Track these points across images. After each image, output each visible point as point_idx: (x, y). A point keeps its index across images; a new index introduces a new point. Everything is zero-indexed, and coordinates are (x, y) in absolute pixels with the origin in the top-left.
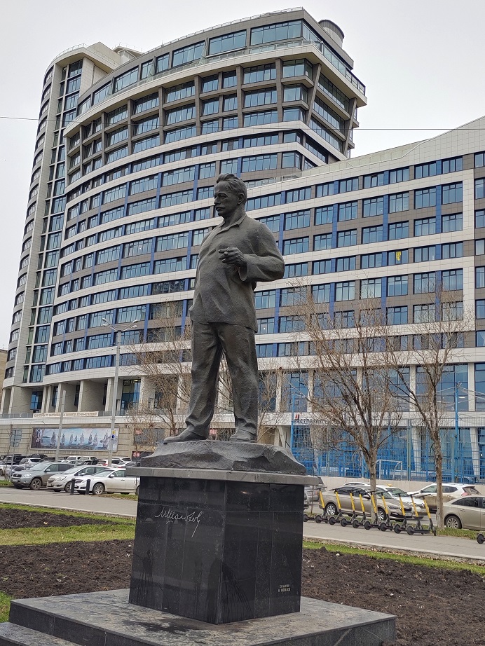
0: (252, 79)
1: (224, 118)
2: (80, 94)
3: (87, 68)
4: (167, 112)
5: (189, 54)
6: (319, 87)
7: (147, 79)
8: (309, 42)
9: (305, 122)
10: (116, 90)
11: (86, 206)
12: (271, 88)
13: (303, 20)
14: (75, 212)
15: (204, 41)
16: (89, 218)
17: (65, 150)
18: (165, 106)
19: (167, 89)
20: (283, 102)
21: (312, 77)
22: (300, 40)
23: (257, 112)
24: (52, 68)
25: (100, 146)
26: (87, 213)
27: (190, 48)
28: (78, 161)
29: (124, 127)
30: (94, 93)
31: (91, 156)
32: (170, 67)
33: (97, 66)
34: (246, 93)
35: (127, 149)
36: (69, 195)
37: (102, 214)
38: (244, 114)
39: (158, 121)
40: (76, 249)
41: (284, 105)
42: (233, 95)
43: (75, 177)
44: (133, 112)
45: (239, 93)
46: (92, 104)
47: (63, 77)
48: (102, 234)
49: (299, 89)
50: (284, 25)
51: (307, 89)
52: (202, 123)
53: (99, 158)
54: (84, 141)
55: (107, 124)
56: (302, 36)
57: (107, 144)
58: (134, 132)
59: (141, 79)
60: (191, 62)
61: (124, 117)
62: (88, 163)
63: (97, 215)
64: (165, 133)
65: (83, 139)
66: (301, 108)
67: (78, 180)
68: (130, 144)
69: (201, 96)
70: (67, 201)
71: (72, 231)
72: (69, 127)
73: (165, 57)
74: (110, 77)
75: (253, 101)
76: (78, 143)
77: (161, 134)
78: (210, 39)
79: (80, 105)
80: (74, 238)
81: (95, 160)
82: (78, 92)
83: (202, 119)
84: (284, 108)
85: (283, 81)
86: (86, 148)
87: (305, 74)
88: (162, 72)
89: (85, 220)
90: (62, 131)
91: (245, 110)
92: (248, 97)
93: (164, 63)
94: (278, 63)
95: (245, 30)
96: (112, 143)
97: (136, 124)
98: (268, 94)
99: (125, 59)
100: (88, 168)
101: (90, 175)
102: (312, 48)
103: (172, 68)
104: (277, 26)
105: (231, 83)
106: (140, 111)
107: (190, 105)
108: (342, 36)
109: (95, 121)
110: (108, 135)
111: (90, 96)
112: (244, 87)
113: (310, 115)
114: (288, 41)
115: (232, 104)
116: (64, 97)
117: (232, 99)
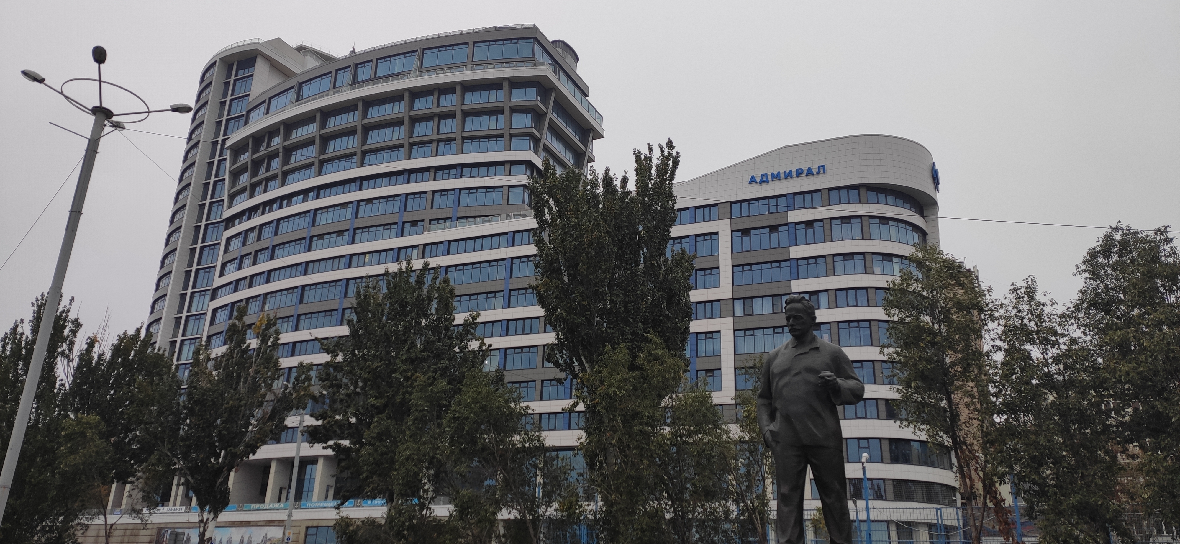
0: (474, 100)
1: (439, 141)
2: (251, 98)
3: (261, 69)
4: (367, 129)
5: (397, 65)
6: (552, 115)
7: (344, 89)
8: (543, 64)
9: (536, 152)
10: (301, 98)
11: (252, 236)
12: (496, 112)
13: (535, 39)
14: (235, 244)
15: (416, 51)
16: (257, 252)
17: (227, 167)
18: (365, 121)
19: (369, 102)
20: (511, 128)
21: (545, 102)
22: (532, 61)
23: (479, 138)
24: (215, 63)
25: (276, 164)
26: (253, 246)
27: (398, 57)
28: (244, 180)
29: (309, 142)
30: (270, 98)
31: (262, 174)
32: (373, 77)
33: (276, 67)
34: (467, 114)
35: (314, 170)
36: (230, 222)
37: (274, 247)
38: (464, 139)
39: (357, 138)
40: (236, 290)
41: (512, 131)
42: (451, 115)
43: (237, 199)
44: (323, 126)
45: (459, 114)
46: (267, 113)
47: (229, 76)
48: (273, 273)
49: (529, 116)
50: (513, 42)
51: (538, 116)
52: (411, 145)
53: (274, 177)
54: (255, 156)
55: (286, 137)
56: (533, 57)
57: (286, 161)
58: (323, 149)
59: (334, 87)
60: (400, 74)
61: (311, 130)
62: (259, 183)
63: (268, 248)
64: (364, 153)
65: (253, 153)
66: (531, 136)
67: (243, 204)
68: (317, 164)
69: (412, 113)
70: (226, 229)
71: (231, 267)
72: (235, 137)
73: (366, 64)
74: (293, 82)
75: (474, 125)
76: (245, 158)
77: (359, 154)
78: (424, 49)
79: (249, 112)
80: (232, 275)
81: (268, 180)
82: (248, 95)
83: (412, 140)
84: (512, 136)
85: (512, 104)
86: (256, 164)
87: (537, 100)
88: (363, 81)
89: (250, 254)
90: (224, 141)
91: (465, 134)
92: (468, 120)
93: (364, 73)
94: (506, 85)
95: (467, 43)
96: (293, 160)
97: (325, 140)
98: (494, 118)
99: (312, 63)
100: (257, 189)
101: (260, 198)
102: (547, 71)
103: (376, 79)
104: (505, 42)
105: (449, 102)
106: (332, 125)
107: (396, 123)
108: (577, 59)
109: (271, 132)
110: (289, 151)
111: (264, 102)
112: (465, 107)
113: (541, 145)
114: (518, 61)
115: (449, 127)
116: (228, 99)
117: (449, 121)
